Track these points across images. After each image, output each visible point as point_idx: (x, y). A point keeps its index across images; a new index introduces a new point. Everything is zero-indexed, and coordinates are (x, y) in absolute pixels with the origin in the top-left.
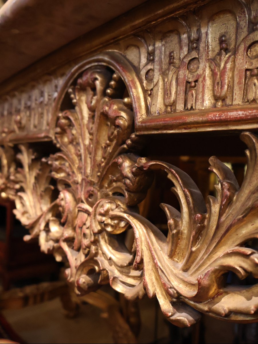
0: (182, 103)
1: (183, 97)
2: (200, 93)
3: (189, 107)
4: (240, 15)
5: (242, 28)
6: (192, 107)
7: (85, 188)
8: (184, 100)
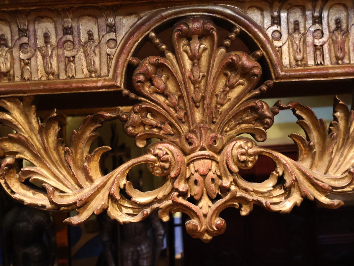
0: (313, 60)
1: (313, 55)
2: (327, 54)
3: (319, 63)
4: (351, 10)
5: (351, 18)
6: (321, 63)
7: (205, 135)
8: (313, 57)
